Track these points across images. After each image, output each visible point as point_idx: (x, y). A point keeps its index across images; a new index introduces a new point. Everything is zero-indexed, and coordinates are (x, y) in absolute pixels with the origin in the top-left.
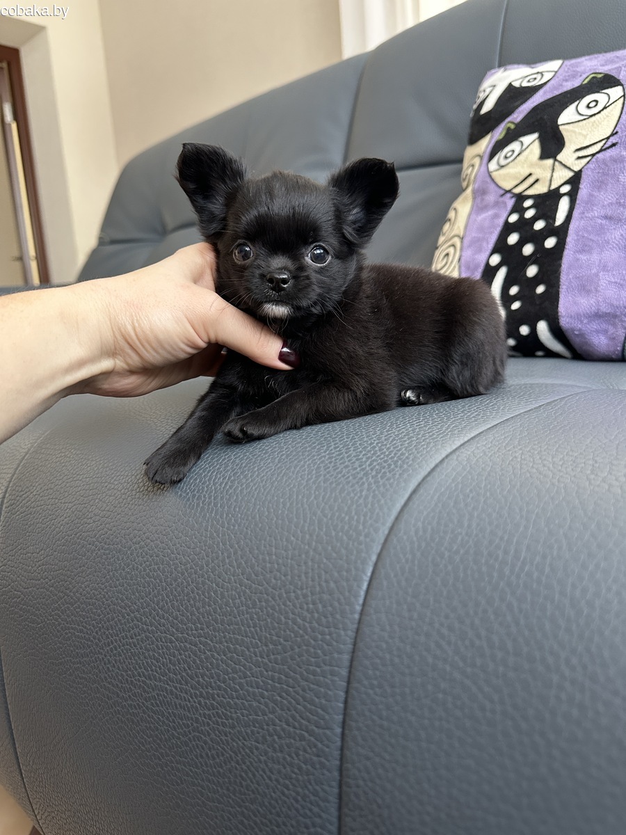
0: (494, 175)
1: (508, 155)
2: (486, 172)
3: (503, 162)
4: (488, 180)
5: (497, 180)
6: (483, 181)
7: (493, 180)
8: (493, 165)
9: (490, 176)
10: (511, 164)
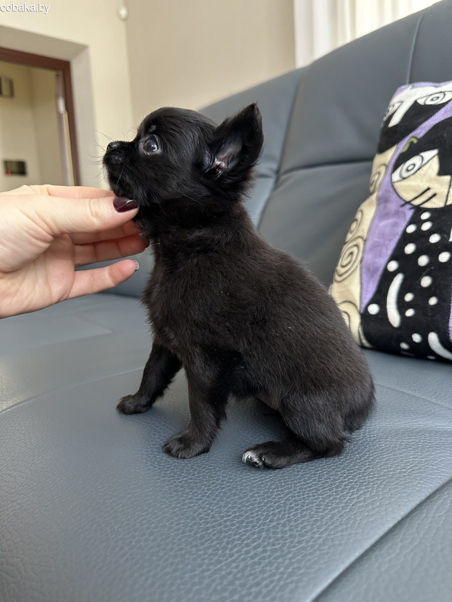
0: (397, 185)
1: (410, 168)
2: (390, 182)
3: (405, 174)
4: (391, 189)
5: (399, 190)
6: (386, 190)
7: (395, 190)
8: (396, 176)
9: (393, 186)
10: (412, 177)
